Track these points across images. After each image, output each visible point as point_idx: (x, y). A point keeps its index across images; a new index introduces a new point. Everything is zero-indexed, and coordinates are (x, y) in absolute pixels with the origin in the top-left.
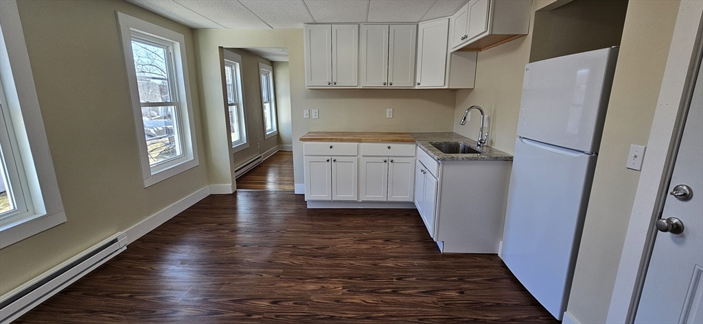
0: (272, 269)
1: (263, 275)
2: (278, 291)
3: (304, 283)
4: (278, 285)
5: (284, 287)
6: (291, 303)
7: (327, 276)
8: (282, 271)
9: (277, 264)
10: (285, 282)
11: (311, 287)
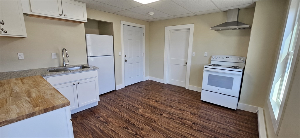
0: (155, 126)
1: (160, 125)
2: (158, 117)
3: (148, 116)
4: (157, 119)
5: (156, 118)
6: (157, 113)
7: (139, 115)
8: (152, 124)
9: (152, 127)
10: (154, 119)
11: (147, 114)
